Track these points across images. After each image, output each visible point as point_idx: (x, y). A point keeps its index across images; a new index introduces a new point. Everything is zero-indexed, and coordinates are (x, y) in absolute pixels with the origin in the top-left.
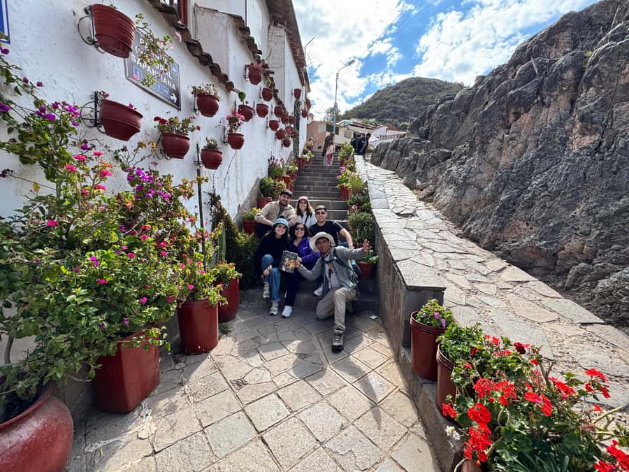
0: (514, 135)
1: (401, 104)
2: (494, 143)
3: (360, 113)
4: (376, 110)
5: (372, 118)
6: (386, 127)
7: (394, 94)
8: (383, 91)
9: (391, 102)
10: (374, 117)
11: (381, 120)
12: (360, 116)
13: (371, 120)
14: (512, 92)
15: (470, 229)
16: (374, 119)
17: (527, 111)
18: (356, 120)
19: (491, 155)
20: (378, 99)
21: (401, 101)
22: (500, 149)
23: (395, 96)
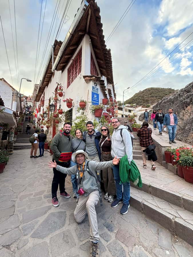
0: (187, 112)
1: (146, 97)
2: (181, 113)
3: (129, 102)
4: (136, 101)
5: (134, 103)
6: (141, 107)
7: (143, 94)
8: (138, 93)
9: (142, 97)
10: (135, 103)
11: (139, 104)
12: (129, 103)
13: (134, 104)
14: (184, 101)
15: (178, 138)
16: (135, 104)
17: (189, 105)
18: (128, 105)
19: (181, 117)
20: (136, 96)
21: (146, 96)
22: (184, 115)
23: (143, 95)
